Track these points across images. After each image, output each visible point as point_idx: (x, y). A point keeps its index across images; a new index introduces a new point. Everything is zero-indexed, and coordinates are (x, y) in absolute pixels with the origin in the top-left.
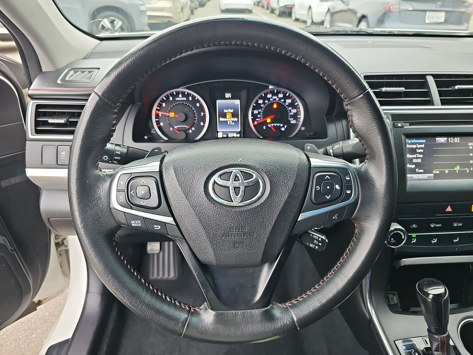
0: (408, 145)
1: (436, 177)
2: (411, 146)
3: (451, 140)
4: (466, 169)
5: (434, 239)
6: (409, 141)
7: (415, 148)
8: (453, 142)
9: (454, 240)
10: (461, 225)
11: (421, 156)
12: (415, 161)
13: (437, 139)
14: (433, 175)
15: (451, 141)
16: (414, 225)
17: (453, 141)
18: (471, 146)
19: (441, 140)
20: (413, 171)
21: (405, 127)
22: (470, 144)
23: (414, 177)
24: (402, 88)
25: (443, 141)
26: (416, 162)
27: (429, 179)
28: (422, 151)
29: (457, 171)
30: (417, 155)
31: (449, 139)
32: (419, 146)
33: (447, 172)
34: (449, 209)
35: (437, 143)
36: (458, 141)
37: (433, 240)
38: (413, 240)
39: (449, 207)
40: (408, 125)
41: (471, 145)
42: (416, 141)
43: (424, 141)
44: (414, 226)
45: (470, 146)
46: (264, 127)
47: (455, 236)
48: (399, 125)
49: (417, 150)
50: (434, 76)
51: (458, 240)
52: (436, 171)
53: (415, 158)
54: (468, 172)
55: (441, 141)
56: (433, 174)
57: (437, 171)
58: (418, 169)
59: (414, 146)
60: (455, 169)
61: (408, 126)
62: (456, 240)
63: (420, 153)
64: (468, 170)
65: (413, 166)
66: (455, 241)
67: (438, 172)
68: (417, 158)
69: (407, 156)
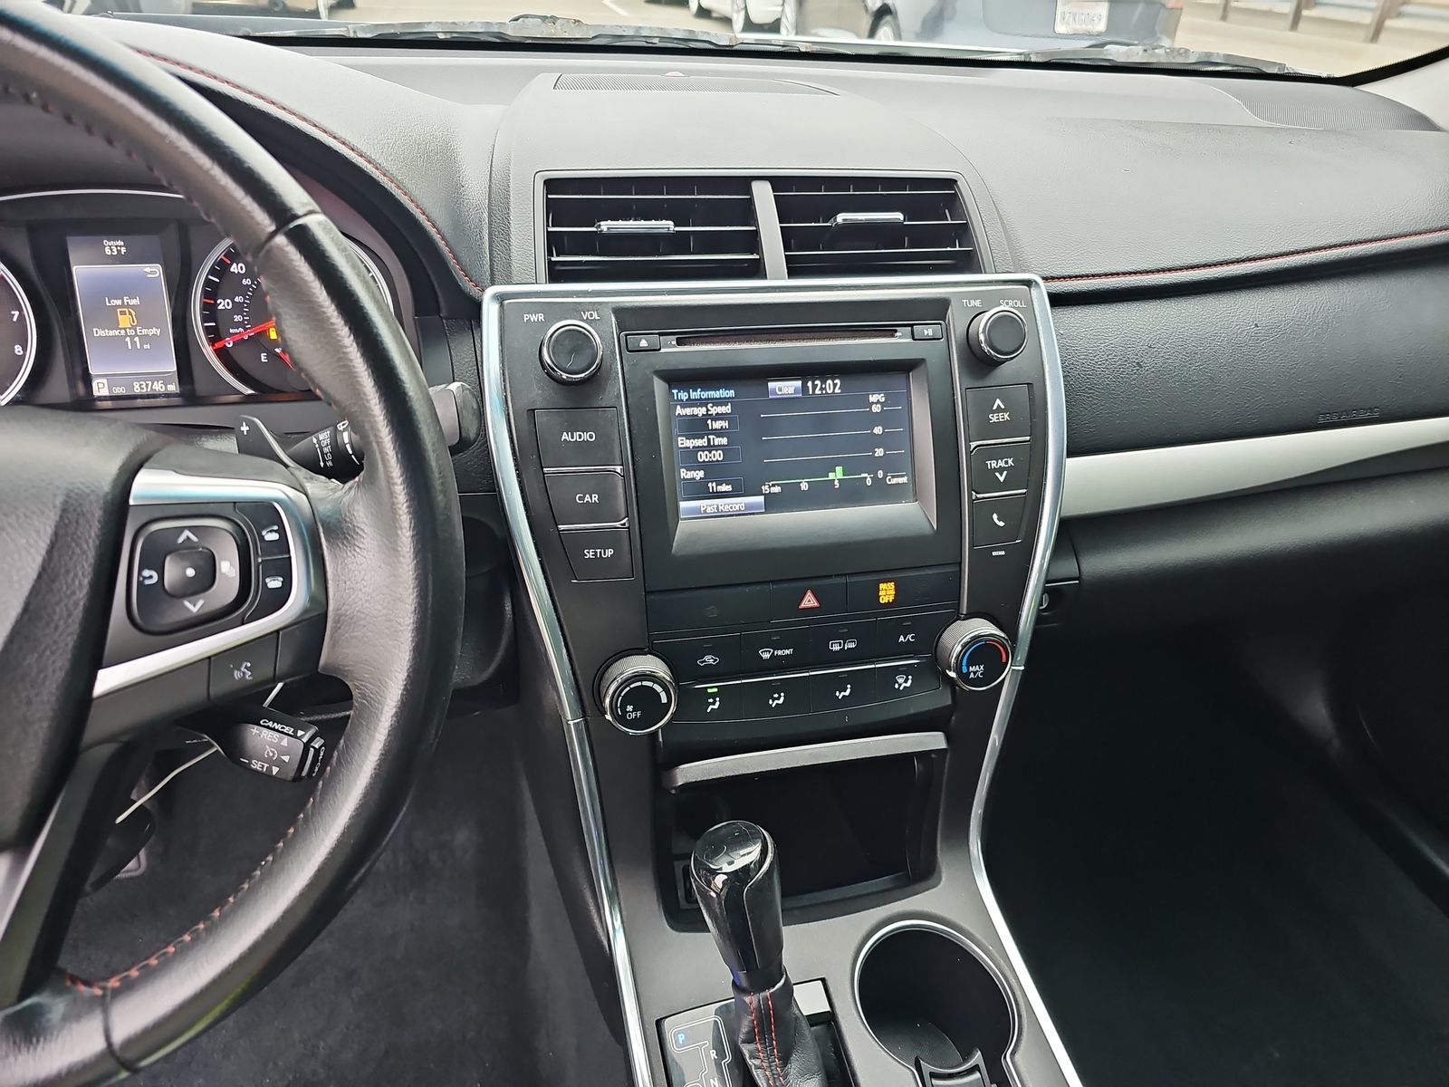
0: (678, 407)
1: (772, 504)
2: (688, 411)
3: (815, 387)
4: (863, 475)
5: (776, 696)
6: (684, 396)
7: (703, 415)
8: (820, 392)
9: (837, 694)
10: (852, 645)
11: (724, 441)
12: (703, 457)
13: (771, 385)
14: (761, 499)
15: (814, 390)
16: (710, 657)
17: (821, 389)
18: (876, 403)
19: (786, 388)
20: (700, 491)
21: (662, 350)
22: (873, 398)
23: (702, 509)
24: (666, 220)
25: (791, 391)
26: (706, 460)
27: (749, 511)
28: (725, 424)
29: (836, 482)
30: (709, 440)
31: (810, 384)
32: (714, 411)
33: (804, 486)
34: (809, 601)
35: (770, 397)
36: (837, 391)
37: (774, 699)
38: (711, 704)
39: (809, 593)
40: (674, 343)
41: (878, 402)
42: (705, 395)
43: (731, 393)
44: (709, 659)
45: (873, 403)
46: (263, 357)
47: (840, 682)
48: (644, 343)
49: (709, 422)
50: (777, 182)
51: (849, 691)
52: (770, 487)
53: (702, 448)
54: (869, 484)
55: (785, 391)
56: (763, 497)
57: (773, 485)
58: (714, 484)
59: (701, 411)
60: (831, 476)
61: (674, 346)
62: (843, 693)
63: (719, 433)
64: (869, 479)
65: (700, 474)
66: (840, 695)
67: (776, 490)
68: (710, 448)
69: (680, 442)
